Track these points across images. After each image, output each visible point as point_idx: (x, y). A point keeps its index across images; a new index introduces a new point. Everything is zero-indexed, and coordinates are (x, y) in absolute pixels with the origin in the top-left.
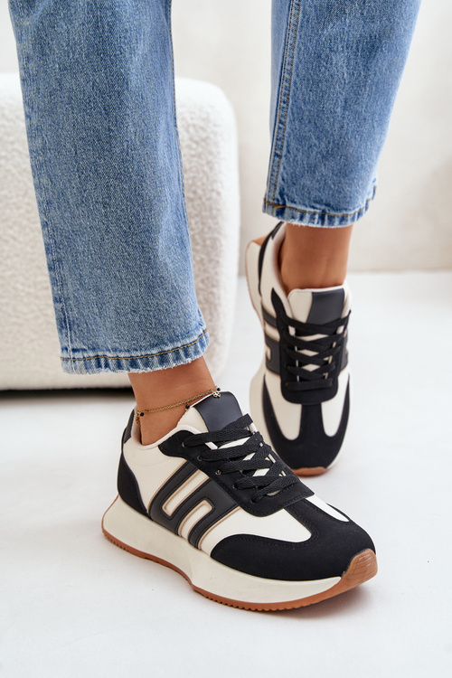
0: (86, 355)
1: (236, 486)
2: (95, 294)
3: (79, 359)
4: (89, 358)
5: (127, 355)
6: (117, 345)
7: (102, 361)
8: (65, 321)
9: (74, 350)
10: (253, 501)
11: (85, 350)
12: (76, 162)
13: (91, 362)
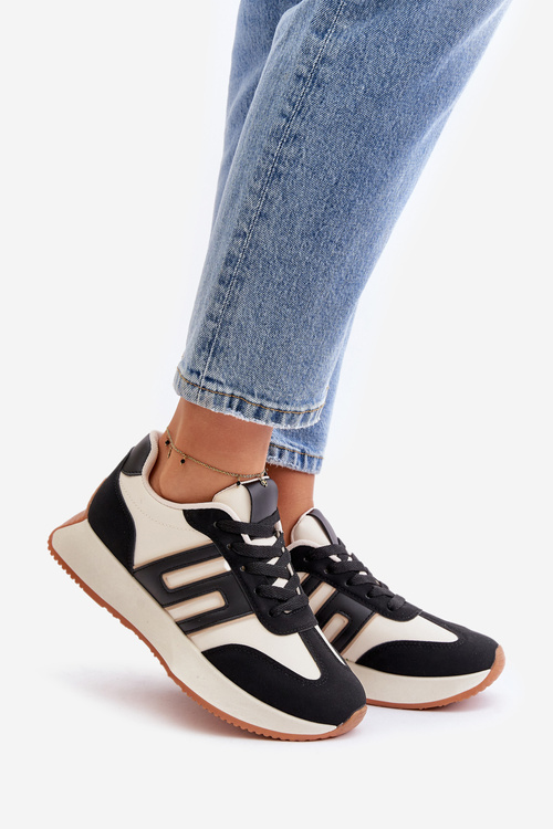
0: (220, 389)
1: (258, 591)
2: (269, 331)
3: (210, 391)
4: (223, 394)
5: (276, 406)
6: (269, 393)
7: (236, 402)
8: (210, 344)
9: (208, 379)
10: (270, 614)
11: (221, 383)
12: (331, 192)
13: (222, 399)
